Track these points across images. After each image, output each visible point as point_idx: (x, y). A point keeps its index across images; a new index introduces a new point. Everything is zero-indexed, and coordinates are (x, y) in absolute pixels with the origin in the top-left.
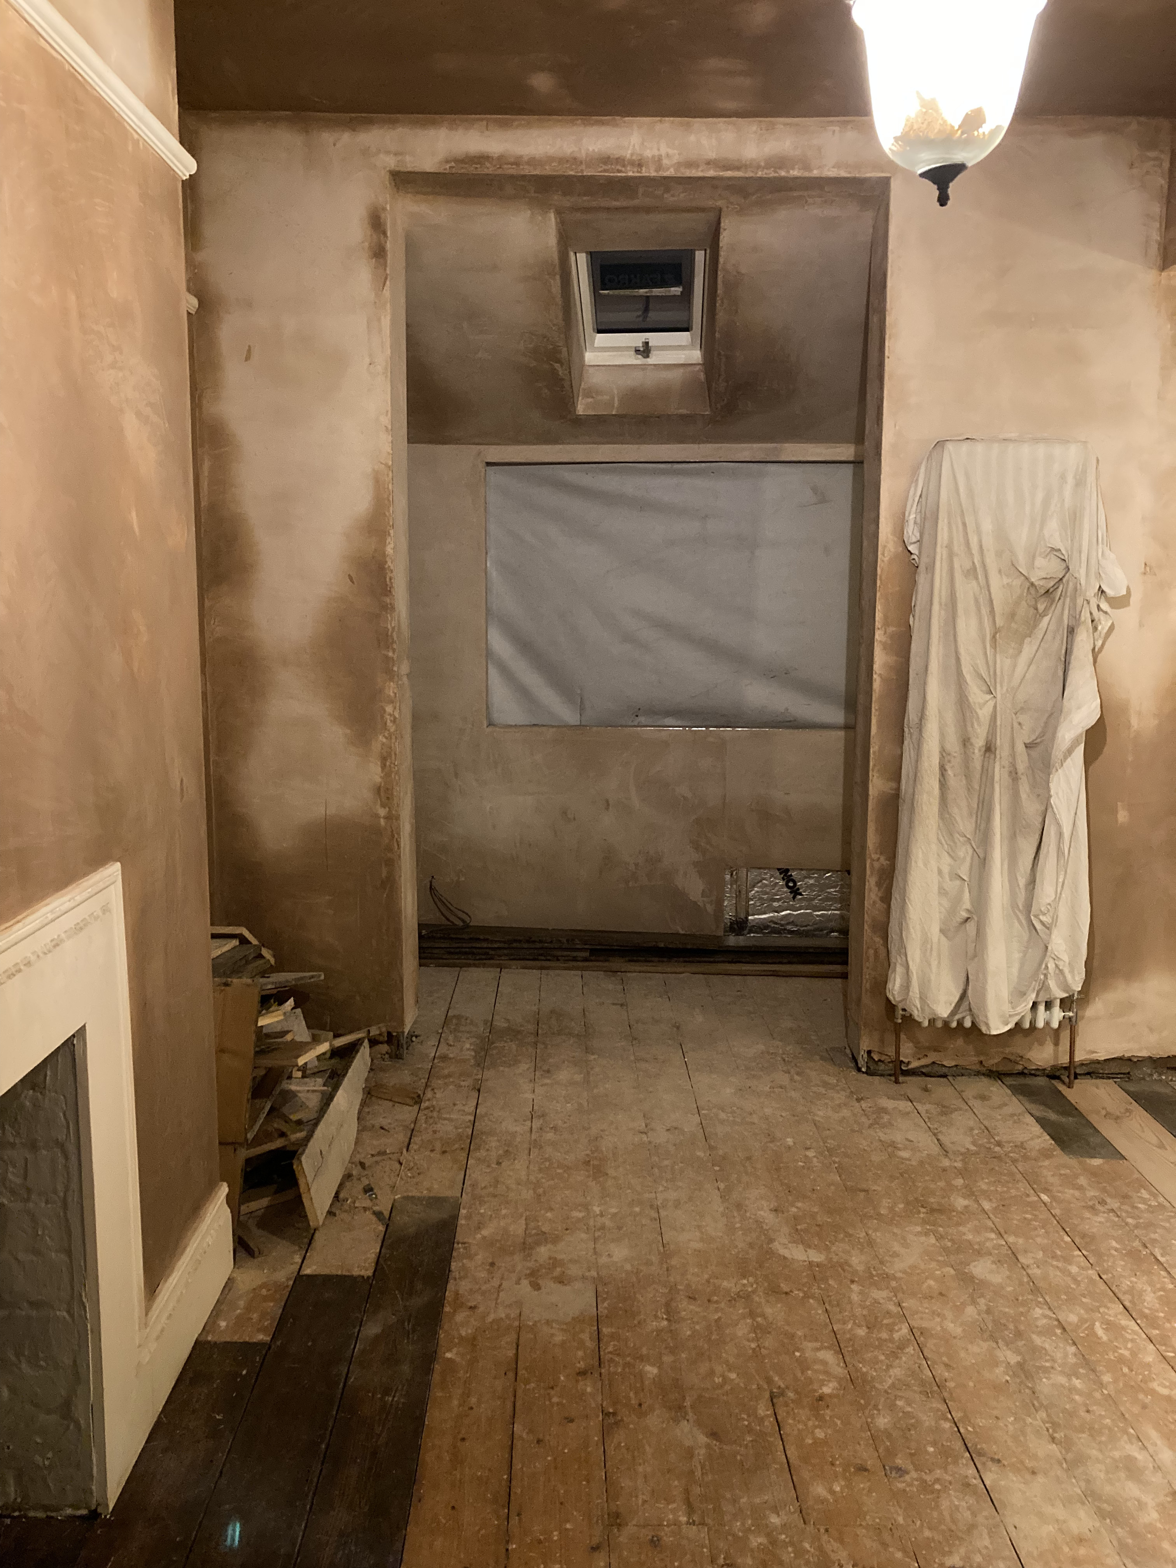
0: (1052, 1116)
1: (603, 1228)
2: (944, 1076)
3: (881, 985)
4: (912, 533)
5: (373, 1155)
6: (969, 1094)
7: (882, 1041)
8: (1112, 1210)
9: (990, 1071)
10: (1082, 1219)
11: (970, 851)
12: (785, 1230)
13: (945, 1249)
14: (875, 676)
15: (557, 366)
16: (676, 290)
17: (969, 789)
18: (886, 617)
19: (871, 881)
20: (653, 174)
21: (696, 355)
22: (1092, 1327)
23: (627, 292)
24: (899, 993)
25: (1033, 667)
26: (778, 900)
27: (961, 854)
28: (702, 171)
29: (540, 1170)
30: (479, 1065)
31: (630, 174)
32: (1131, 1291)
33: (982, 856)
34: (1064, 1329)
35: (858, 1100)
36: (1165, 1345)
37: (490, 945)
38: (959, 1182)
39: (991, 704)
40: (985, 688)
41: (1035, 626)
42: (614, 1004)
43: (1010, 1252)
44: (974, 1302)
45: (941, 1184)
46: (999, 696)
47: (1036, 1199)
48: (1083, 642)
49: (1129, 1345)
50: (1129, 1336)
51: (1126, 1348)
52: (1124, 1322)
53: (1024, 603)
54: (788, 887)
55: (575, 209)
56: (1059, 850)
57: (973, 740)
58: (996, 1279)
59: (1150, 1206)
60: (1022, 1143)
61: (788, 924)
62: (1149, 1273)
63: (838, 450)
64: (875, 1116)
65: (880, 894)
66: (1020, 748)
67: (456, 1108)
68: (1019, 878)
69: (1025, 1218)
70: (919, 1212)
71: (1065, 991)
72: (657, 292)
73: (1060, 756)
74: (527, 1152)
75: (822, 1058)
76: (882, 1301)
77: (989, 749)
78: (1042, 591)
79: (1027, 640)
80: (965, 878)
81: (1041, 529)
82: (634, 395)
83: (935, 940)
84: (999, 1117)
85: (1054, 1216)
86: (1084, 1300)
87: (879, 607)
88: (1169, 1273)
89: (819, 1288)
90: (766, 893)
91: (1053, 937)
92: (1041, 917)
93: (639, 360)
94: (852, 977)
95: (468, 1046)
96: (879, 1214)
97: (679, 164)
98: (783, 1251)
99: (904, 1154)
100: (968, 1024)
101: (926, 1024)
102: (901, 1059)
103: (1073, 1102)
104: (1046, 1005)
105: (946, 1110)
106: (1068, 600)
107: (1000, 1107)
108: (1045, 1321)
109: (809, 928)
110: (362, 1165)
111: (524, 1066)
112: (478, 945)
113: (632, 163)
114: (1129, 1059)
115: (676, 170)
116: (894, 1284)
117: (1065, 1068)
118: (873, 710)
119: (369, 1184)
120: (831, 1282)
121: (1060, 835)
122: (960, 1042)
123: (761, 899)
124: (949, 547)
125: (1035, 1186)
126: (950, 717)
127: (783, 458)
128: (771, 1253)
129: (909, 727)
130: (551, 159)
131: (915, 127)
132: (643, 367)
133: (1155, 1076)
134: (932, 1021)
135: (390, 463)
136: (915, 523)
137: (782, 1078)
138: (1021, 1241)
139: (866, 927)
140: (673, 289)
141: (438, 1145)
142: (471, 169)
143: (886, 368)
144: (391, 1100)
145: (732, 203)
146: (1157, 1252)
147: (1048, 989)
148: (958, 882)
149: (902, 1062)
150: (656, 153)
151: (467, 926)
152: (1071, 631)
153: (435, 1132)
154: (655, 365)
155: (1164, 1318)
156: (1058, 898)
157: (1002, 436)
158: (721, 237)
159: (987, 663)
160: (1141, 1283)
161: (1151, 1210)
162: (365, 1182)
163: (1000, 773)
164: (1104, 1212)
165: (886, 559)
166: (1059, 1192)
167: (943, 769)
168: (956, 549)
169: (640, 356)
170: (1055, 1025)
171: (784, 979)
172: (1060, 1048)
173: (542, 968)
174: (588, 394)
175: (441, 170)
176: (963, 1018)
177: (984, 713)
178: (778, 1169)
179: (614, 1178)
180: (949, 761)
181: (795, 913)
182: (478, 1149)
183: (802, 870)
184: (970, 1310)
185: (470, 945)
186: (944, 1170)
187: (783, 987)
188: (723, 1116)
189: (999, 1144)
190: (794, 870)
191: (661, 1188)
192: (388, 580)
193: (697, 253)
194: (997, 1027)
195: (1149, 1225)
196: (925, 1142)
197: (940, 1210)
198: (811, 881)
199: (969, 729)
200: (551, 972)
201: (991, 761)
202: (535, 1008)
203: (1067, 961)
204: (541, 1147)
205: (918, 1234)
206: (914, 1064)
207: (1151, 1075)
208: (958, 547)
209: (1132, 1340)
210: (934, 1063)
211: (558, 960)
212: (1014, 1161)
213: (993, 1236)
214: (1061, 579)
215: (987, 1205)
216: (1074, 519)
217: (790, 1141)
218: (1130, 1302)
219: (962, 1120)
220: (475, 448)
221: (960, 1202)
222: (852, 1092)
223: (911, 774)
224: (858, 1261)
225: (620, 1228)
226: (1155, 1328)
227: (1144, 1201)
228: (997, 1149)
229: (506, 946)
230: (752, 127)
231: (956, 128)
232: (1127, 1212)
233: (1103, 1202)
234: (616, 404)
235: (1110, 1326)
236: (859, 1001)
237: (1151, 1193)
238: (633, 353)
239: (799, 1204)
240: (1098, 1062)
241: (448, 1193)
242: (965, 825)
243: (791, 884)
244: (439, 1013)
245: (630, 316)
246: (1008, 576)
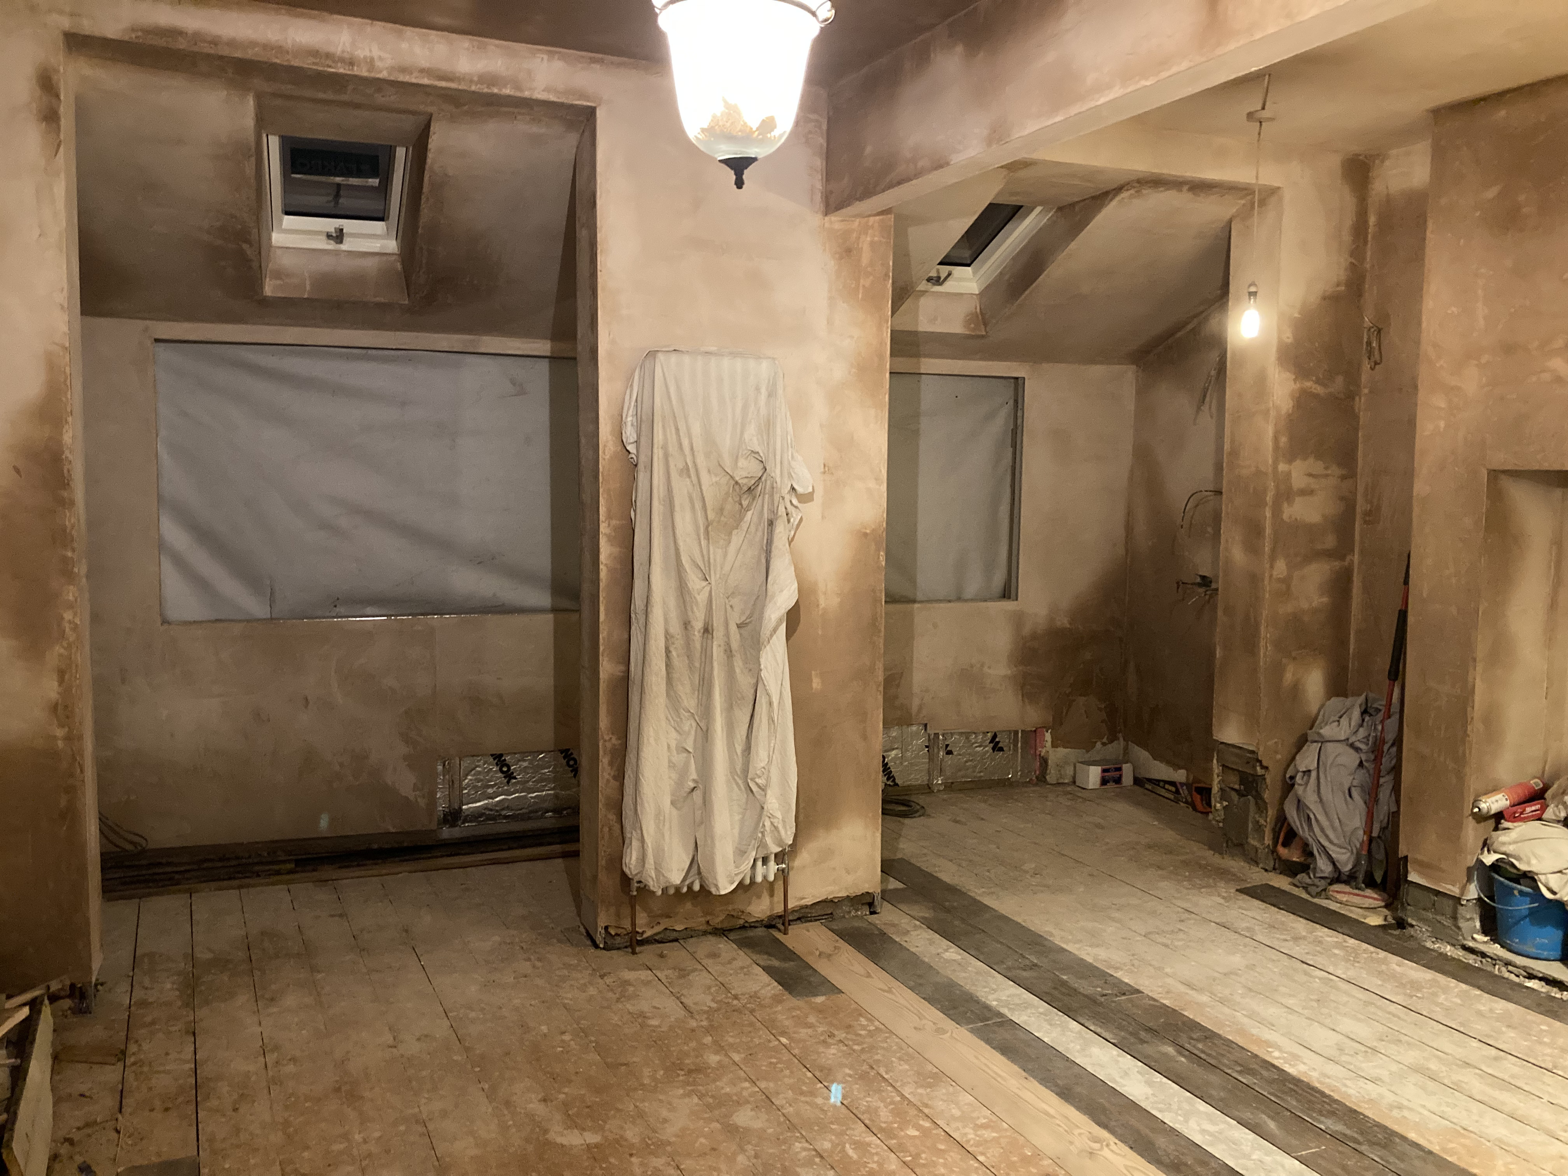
0: (776, 963)
1: (369, 1155)
2: (676, 940)
3: (617, 860)
4: (630, 435)
5: (79, 1129)
6: (701, 953)
7: (618, 915)
8: (841, 1041)
9: (716, 929)
10: (818, 1053)
11: (694, 724)
12: (558, 1117)
13: (709, 1107)
14: (601, 567)
15: (245, 246)
16: (374, 182)
17: (691, 667)
18: (609, 511)
19: (604, 761)
20: (365, 74)
21: (392, 245)
22: (843, 1150)
23: (323, 179)
24: (635, 866)
25: (740, 556)
26: (492, 786)
27: (686, 728)
28: (416, 78)
29: (286, 1108)
30: (187, 1005)
31: (341, 71)
32: (869, 1110)
33: (704, 728)
34: (822, 1157)
35: (602, 977)
36: (902, 1151)
37: (175, 869)
38: (708, 1040)
39: (708, 589)
40: (700, 575)
41: (741, 519)
42: (332, 916)
43: (764, 1097)
44: (743, 1150)
45: (693, 1044)
46: (713, 583)
47: (777, 1043)
48: (781, 532)
49: (876, 1158)
50: (874, 1151)
51: (874, 1162)
52: (867, 1139)
53: (730, 499)
54: (502, 772)
55: (275, 95)
56: (771, 719)
57: (694, 623)
58: (757, 1125)
59: (870, 1031)
60: (755, 992)
61: (503, 809)
62: (879, 1091)
63: (536, 345)
64: (620, 990)
65: (612, 774)
66: (733, 628)
67: (169, 1057)
68: (736, 745)
69: (771, 1063)
70: (678, 1075)
71: (779, 845)
72: (354, 181)
73: (768, 633)
74: (266, 1091)
75: (559, 941)
76: (661, 1168)
77: (707, 630)
78: (745, 488)
79: (735, 532)
80: (691, 750)
81: (742, 433)
82: (324, 280)
83: (667, 811)
84: (732, 972)
85: (794, 1056)
86: (833, 1127)
87: (602, 501)
88: (894, 1087)
89: (601, 1168)
90: (481, 780)
91: (768, 796)
92: (757, 780)
93: (331, 246)
94: (585, 855)
95: (169, 986)
96: (643, 1085)
97: (392, 69)
98: (559, 1140)
99: (654, 1022)
100: (696, 887)
101: (659, 893)
102: (637, 929)
103: (791, 947)
104: (763, 861)
105: (683, 973)
106: (767, 496)
107: (730, 963)
108: (804, 1154)
109: (524, 811)
110: (70, 1141)
111: (243, 998)
112: (161, 871)
113: (342, 60)
114: (832, 901)
115: (389, 74)
116: (669, 1148)
117: (780, 917)
118: (601, 599)
119: (85, 1162)
120: (612, 1160)
121: (770, 704)
122: (689, 906)
123: (475, 787)
124: (665, 447)
125: (773, 1032)
126: (672, 603)
127: (483, 350)
128: (548, 1143)
129: (636, 613)
130: (253, 44)
131: (721, 123)
132: (337, 253)
133: (853, 913)
134: (665, 890)
135: (67, 345)
136: (632, 425)
137: (525, 967)
138: (771, 1085)
139: (600, 806)
140: (370, 180)
141: (157, 1103)
142: (161, 42)
143: (599, 280)
144: (86, 1062)
145: (443, 110)
146: (882, 1071)
147: (765, 846)
148: (685, 755)
149: (638, 932)
150: (368, 54)
151: (144, 851)
152: (771, 523)
153: (150, 1089)
154: (348, 251)
155: (898, 1127)
156: (770, 762)
157: (703, 349)
158: (430, 140)
159: (702, 552)
160: (874, 1101)
161: (871, 1034)
162: (79, 1159)
163: (717, 652)
164: (834, 1044)
165: (607, 457)
166: (795, 1033)
167: (668, 651)
168: (670, 449)
169: (332, 242)
170: (771, 878)
171: (506, 866)
172: (776, 899)
173: (240, 887)
174: (278, 274)
175: (126, 38)
176: (692, 883)
177: (702, 598)
178: (538, 1060)
179: (372, 1100)
180: (673, 643)
181: (510, 797)
182: (207, 1097)
183: (515, 753)
184: (741, 1158)
185: (150, 872)
186: (693, 1030)
187: (504, 873)
188: (472, 1015)
189: (736, 997)
190: (508, 754)
191: (423, 1101)
192: (65, 471)
193: (398, 149)
194: (725, 888)
195: (872, 1048)
196: (671, 1007)
197: (698, 1070)
198: (525, 764)
199: (690, 613)
200: (251, 890)
201: (709, 642)
202: (243, 933)
203: (780, 817)
204: (281, 1084)
205: (684, 1096)
206: (649, 933)
207: (850, 912)
208: (673, 449)
209: (877, 1154)
210: (666, 929)
211: (258, 876)
212: (752, 1011)
213: (747, 1084)
214: (760, 478)
215: (736, 1057)
216: (768, 426)
217: (544, 1029)
218: (869, 1120)
219: (700, 979)
220: (140, 324)
221: (713, 1059)
222: (594, 970)
223: (640, 658)
224: (632, 1134)
225: (388, 1152)
226: (892, 1139)
227: (864, 1028)
228: (735, 1002)
229: (195, 867)
230: (465, 42)
231: (754, 129)
232: (852, 1040)
233: (831, 1035)
234: (308, 288)
235: (859, 1146)
236: (595, 877)
237: (868, 1020)
238: (324, 238)
239: (566, 1090)
240: (807, 907)
241: (180, 1155)
242: (690, 702)
243: (505, 769)
244: (125, 955)
245: (320, 200)
246: (716, 475)
